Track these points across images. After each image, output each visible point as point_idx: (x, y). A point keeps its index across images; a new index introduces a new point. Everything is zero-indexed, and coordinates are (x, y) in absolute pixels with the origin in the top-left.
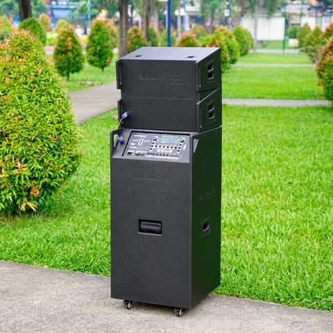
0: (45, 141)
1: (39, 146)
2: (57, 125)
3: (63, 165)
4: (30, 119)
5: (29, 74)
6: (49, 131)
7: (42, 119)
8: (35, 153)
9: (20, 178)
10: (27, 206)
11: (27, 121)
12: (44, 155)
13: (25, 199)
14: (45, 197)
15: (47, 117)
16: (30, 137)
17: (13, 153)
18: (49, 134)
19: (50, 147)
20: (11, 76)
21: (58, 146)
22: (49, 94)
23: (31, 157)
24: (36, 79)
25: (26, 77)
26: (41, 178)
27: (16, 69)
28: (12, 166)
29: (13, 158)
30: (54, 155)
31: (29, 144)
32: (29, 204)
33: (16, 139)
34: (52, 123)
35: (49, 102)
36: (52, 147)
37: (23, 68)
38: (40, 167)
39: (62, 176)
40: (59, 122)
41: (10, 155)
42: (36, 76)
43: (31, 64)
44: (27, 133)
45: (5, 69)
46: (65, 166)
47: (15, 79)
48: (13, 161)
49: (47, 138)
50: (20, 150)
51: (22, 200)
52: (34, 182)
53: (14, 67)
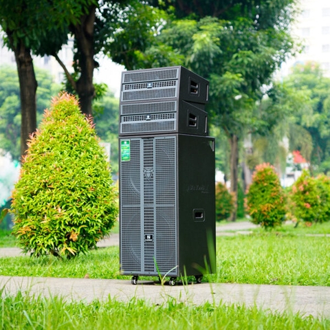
0: (83, 190)
1: (77, 195)
2: (94, 178)
3: (99, 215)
4: (70, 171)
5: (71, 133)
6: (87, 181)
7: (81, 171)
8: (74, 200)
9: (60, 223)
10: (67, 251)
11: (67, 172)
12: (82, 203)
13: (65, 245)
14: (83, 246)
15: (85, 170)
16: (70, 186)
17: (54, 201)
18: (87, 185)
19: (88, 197)
20: (55, 136)
21: (96, 197)
22: (88, 151)
23: (71, 205)
24: (76, 138)
25: (68, 136)
26: (80, 225)
27: (60, 130)
28: (54, 212)
29: (55, 205)
30: (92, 206)
31: (69, 192)
32: (69, 249)
33: (57, 187)
34: (89, 175)
35: (88, 158)
36: (89, 196)
37: (65, 129)
38: (79, 214)
39: (99, 225)
40: (96, 176)
41: (52, 203)
42: (76, 135)
43: (72, 126)
44: (67, 182)
45: (49, 130)
46: (102, 216)
47: (58, 138)
48: (55, 208)
49: (84, 188)
50: (60, 197)
51: (63, 246)
52: (73, 228)
53: (57, 129)
